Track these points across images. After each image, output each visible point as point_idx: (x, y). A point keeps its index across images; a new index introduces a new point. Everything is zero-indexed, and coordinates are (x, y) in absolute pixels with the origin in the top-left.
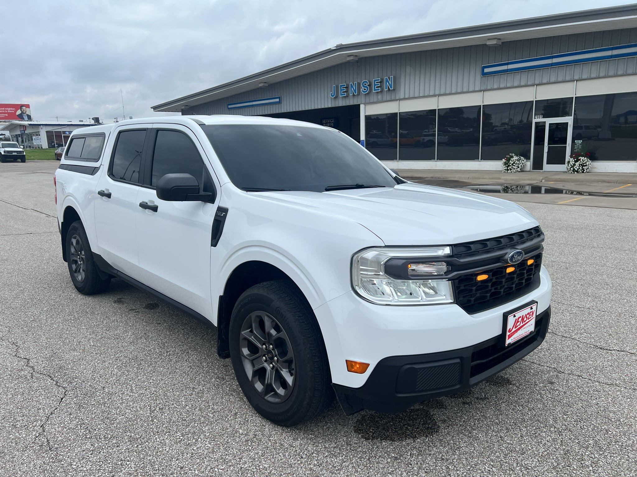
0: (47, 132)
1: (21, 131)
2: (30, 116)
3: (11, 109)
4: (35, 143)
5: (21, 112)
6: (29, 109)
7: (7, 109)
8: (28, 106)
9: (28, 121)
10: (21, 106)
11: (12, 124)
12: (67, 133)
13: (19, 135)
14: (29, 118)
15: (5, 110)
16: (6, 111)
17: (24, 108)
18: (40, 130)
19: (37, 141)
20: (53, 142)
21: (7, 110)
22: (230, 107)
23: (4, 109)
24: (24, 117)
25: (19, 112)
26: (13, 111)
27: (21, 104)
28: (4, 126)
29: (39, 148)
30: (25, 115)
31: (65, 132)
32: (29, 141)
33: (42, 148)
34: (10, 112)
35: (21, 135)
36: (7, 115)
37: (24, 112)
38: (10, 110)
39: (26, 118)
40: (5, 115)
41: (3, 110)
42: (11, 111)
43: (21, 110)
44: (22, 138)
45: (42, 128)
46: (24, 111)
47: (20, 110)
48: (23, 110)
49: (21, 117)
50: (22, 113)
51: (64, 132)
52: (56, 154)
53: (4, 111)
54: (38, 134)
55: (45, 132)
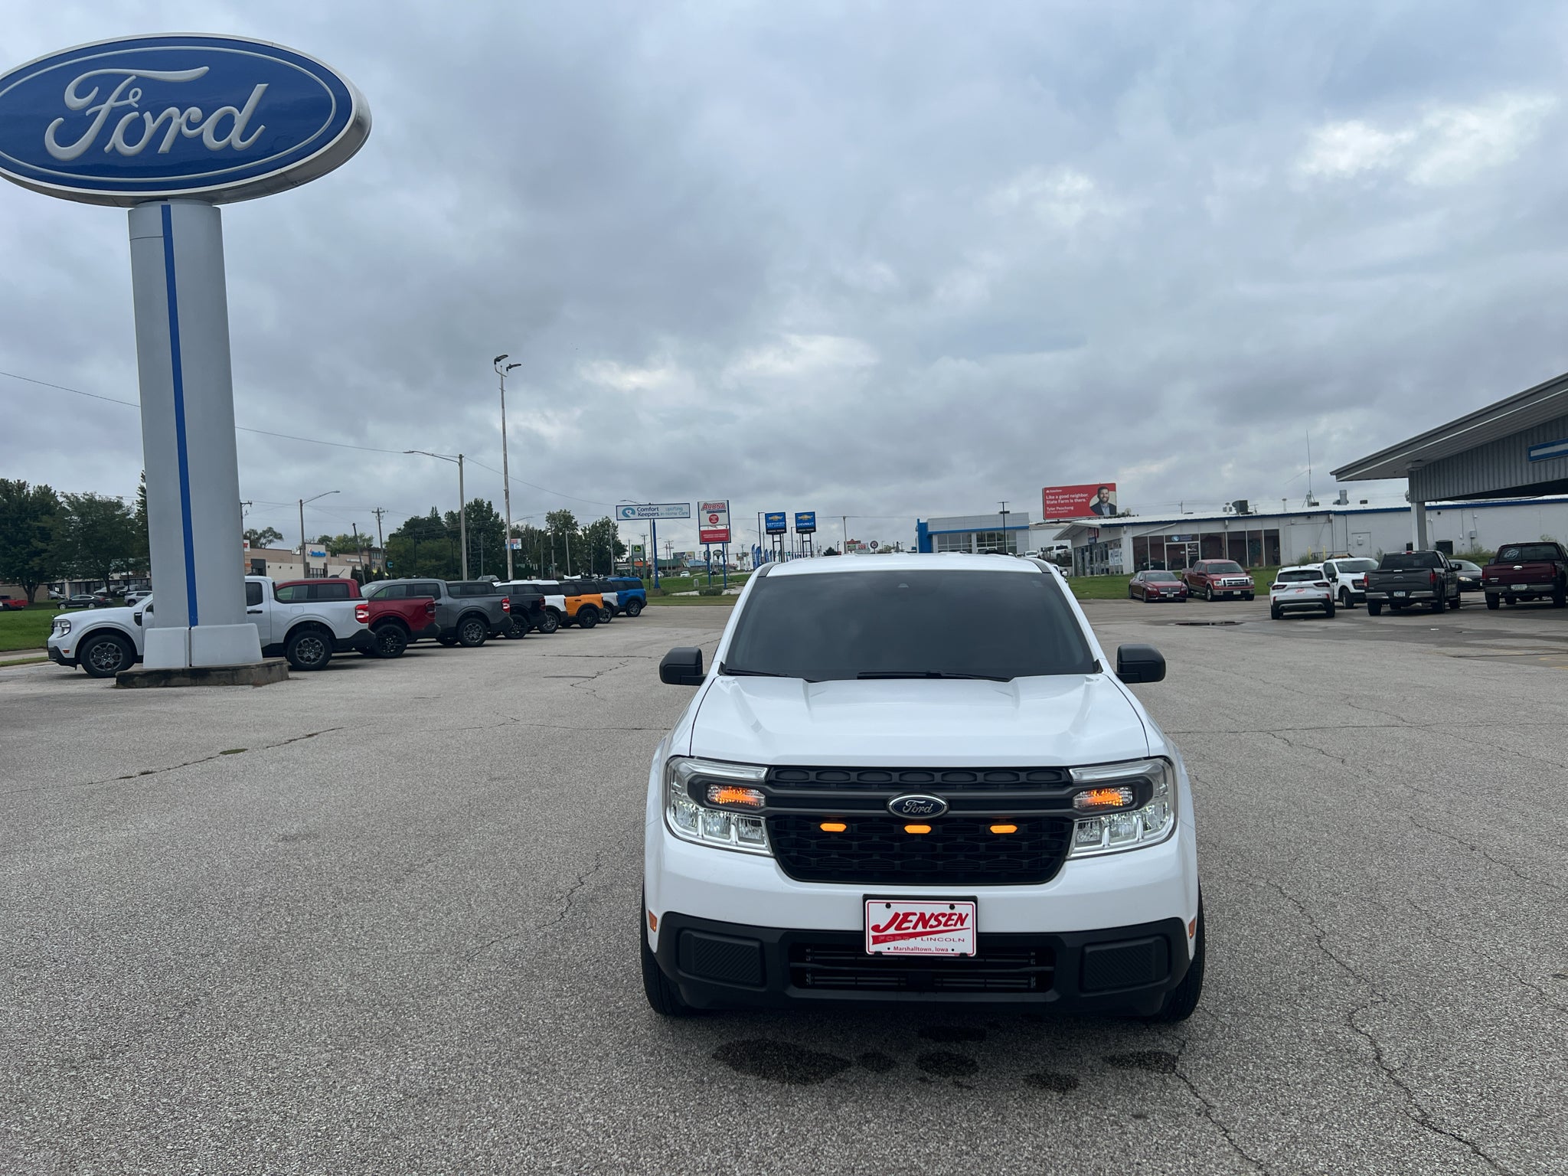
0: (1134, 539)
1: (1090, 539)
2: (1116, 507)
3: (1082, 495)
4: (1112, 562)
5: (1098, 500)
6: (1113, 492)
7: (1073, 496)
8: (1112, 487)
9: (1110, 517)
10: (1098, 489)
11: (1075, 527)
12: (1176, 539)
13: (1087, 546)
14: (1113, 509)
15: (1069, 499)
16: (1072, 501)
17: (1105, 491)
18: (1123, 536)
19: (1116, 558)
20: (1146, 560)
21: (1073, 499)
22: (1534, 453)
23: (1067, 496)
24: (1103, 510)
25: (1095, 501)
26: (1084, 500)
27: (1100, 485)
28: (1061, 530)
29: (1118, 572)
30: (1106, 505)
31: (1172, 536)
32: (1102, 560)
33: (1122, 572)
34: (1078, 503)
35: (1090, 548)
36: (1072, 508)
37: (1105, 499)
38: (1080, 498)
39: (1106, 511)
40: (1068, 508)
41: (1066, 499)
42: (1080, 501)
43: (1099, 497)
44: (1091, 553)
45: (1125, 532)
46: (1104, 497)
47: (1096, 496)
48: (1102, 496)
49: (1097, 511)
50: (1101, 501)
51: (1169, 538)
52: (1130, 586)
53: (1067, 501)
54: (1117, 544)
55: (1131, 540)
